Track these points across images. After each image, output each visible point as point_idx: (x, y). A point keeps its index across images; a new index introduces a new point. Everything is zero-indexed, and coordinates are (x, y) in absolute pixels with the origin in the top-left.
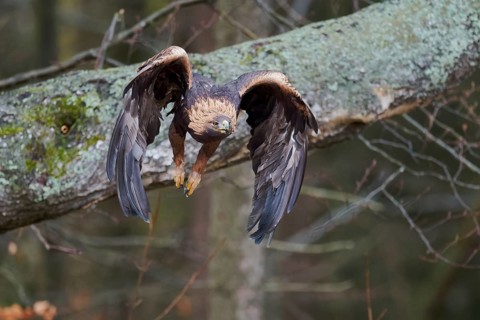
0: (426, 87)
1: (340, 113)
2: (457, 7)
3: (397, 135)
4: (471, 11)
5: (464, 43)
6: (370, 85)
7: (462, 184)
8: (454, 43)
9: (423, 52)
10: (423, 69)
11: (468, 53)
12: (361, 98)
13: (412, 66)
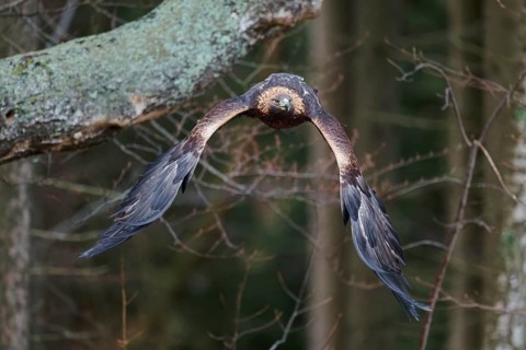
0: (175, 95)
1: (99, 118)
2: (203, 26)
3: (149, 141)
4: (215, 29)
5: (209, 57)
6: (126, 93)
7: (205, 184)
8: (200, 57)
9: (173, 65)
10: (173, 79)
11: (213, 66)
12: (117, 105)
13: (163, 77)
